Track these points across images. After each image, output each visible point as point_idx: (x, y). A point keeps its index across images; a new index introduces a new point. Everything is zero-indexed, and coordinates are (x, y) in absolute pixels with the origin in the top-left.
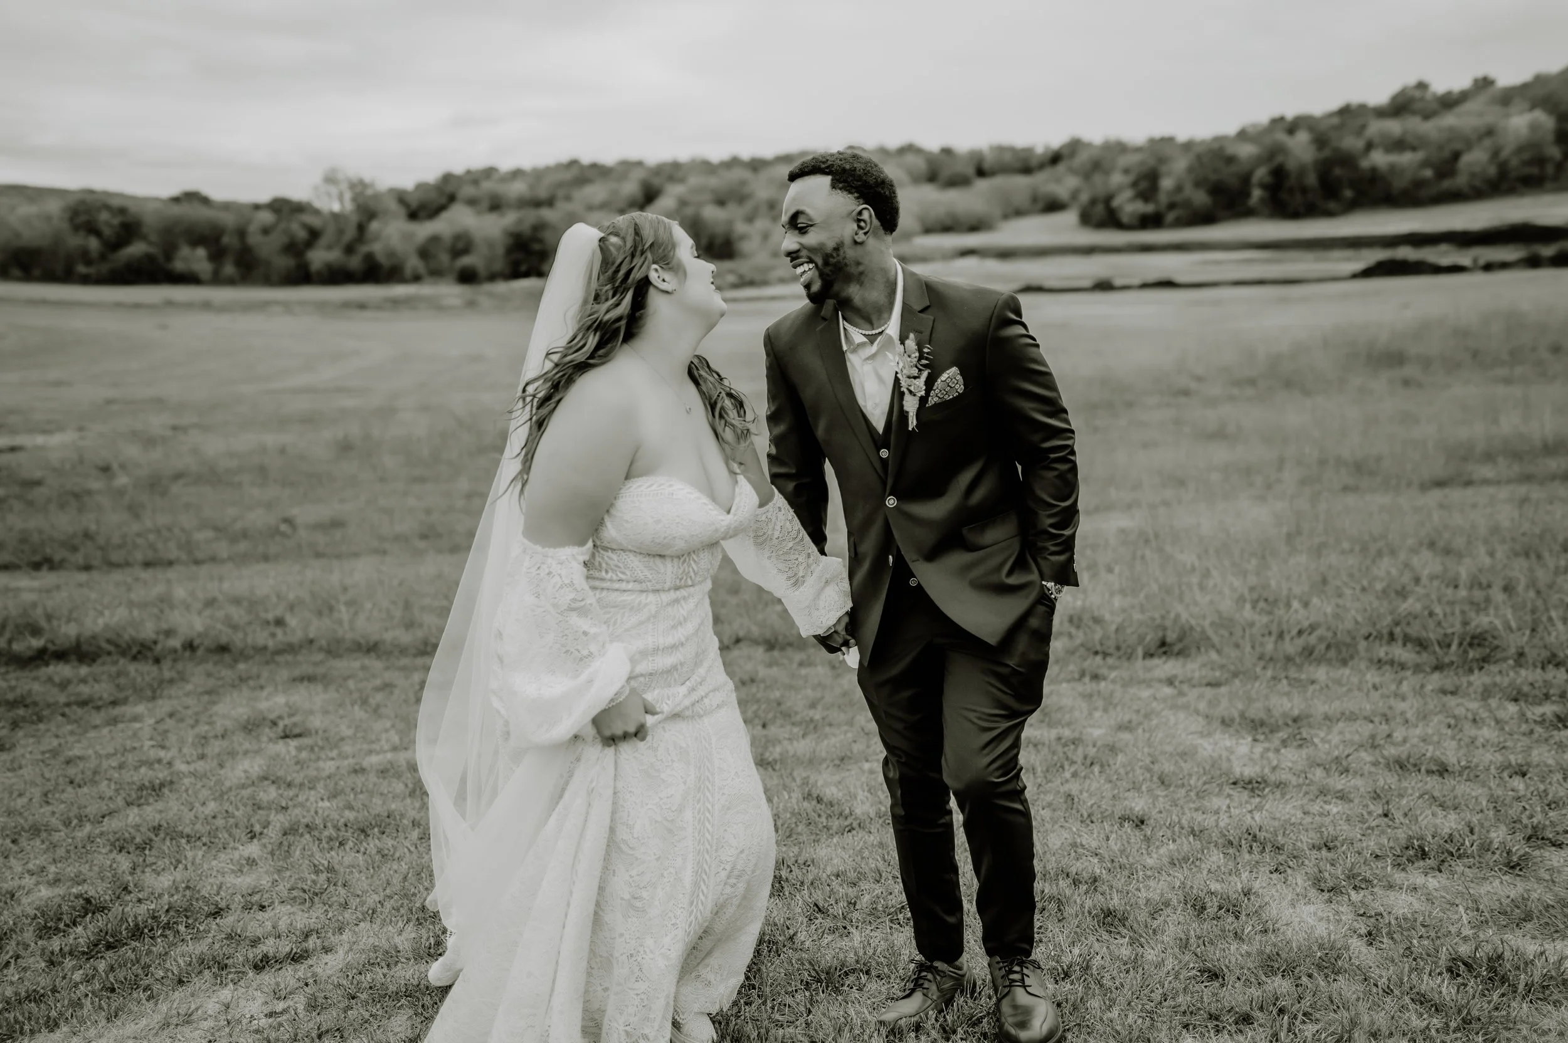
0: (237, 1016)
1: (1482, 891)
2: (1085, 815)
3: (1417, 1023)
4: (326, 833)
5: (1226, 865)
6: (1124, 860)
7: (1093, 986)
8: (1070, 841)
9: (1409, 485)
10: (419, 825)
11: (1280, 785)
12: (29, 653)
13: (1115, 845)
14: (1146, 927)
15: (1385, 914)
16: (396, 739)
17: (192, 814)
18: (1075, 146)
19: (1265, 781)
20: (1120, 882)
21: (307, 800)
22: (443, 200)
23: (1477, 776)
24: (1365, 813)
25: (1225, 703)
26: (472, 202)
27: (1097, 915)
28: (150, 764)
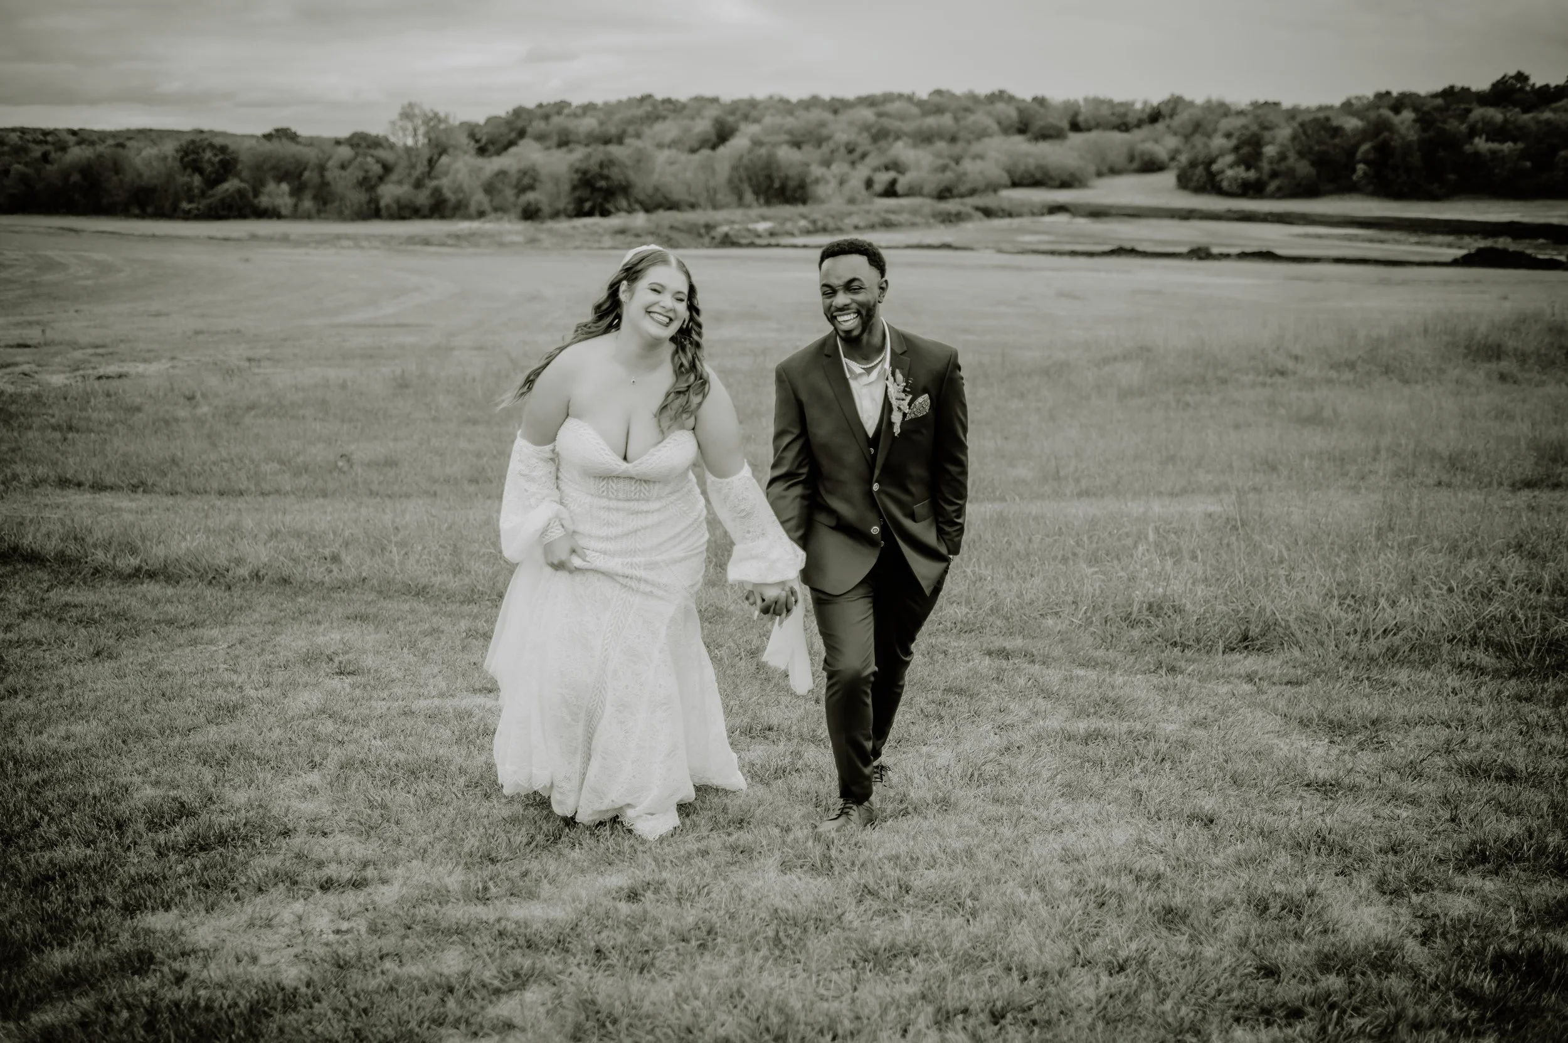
0: (309, 929)
1: (1533, 893)
2: (1153, 812)
3: (1456, 1014)
4: (379, 771)
5: (1292, 866)
6: (1189, 859)
7: (1148, 979)
8: (1135, 837)
9: (1500, 484)
10: (466, 773)
11: (1354, 788)
12: (128, 571)
13: (1182, 843)
14: (1207, 924)
15: (1441, 916)
16: (443, 685)
17: (260, 739)
18: (1176, 104)
19: (1339, 784)
20: (1184, 879)
21: (361, 737)
22: (513, 135)
23: (1542, 783)
24: (1433, 818)
25: (1304, 702)
26: (540, 138)
27: (1157, 912)
28: (225, 686)
